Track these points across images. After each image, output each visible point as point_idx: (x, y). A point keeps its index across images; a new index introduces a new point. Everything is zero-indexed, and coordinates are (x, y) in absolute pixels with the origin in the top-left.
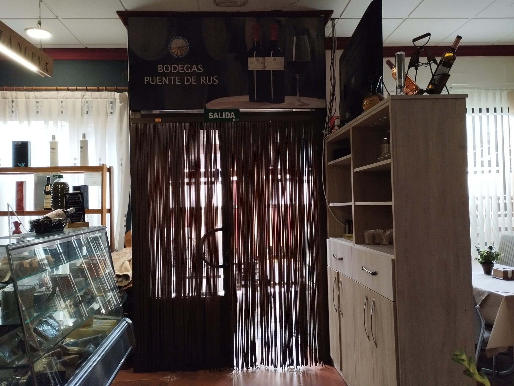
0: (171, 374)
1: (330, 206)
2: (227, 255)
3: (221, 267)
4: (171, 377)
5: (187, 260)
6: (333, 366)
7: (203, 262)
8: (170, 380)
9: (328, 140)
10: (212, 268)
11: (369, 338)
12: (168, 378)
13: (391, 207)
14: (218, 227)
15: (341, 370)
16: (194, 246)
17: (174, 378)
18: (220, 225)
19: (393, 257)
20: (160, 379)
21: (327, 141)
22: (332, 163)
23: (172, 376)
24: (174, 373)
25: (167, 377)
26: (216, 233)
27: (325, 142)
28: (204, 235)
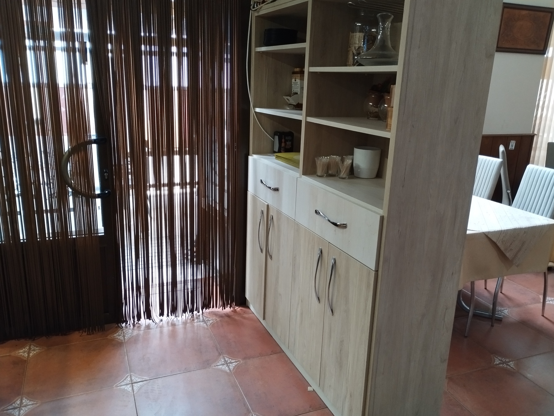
0: (29, 344)
1: (255, 112)
2: (106, 178)
3: (99, 196)
4: (30, 349)
5: (42, 186)
6: (248, 308)
7: (70, 190)
8: (29, 353)
9: (258, 12)
10: (84, 199)
11: (319, 300)
12: (24, 352)
13: (387, 140)
14: (92, 138)
15: (264, 319)
16: (51, 165)
17: (34, 350)
18: (93, 134)
19: (381, 212)
20: (13, 354)
21: (256, 14)
22: (264, 49)
23: (31, 347)
24: (34, 340)
25: (24, 349)
26: (88, 146)
27: (253, 15)
28: (68, 149)
